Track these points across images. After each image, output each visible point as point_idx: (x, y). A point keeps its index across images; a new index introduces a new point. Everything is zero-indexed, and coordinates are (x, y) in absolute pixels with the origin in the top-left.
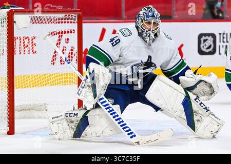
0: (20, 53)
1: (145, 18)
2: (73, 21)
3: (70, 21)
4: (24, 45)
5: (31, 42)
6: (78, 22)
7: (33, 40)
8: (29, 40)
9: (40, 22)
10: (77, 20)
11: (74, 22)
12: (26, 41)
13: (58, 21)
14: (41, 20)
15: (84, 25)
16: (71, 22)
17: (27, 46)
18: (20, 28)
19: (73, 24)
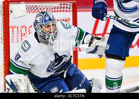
0: (18, 41)
1: (44, 23)
2: (68, 9)
3: (65, 9)
4: (21, 33)
5: (28, 30)
6: (73, 11)
7: (30, 29)
8: (26, 28)
9: (37, 11)
10: (71, 9)
11: (69, 11)
12: (24, 29)
13: (53, 10)
14: (37, 9)
15: (79, 14)
16: (66, 11)
17: (24, 35)
18: (16, 17)
19: (68, 13)
